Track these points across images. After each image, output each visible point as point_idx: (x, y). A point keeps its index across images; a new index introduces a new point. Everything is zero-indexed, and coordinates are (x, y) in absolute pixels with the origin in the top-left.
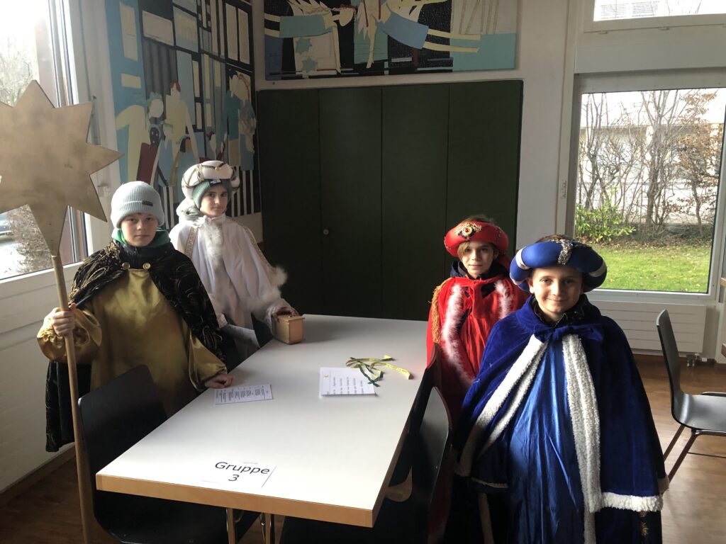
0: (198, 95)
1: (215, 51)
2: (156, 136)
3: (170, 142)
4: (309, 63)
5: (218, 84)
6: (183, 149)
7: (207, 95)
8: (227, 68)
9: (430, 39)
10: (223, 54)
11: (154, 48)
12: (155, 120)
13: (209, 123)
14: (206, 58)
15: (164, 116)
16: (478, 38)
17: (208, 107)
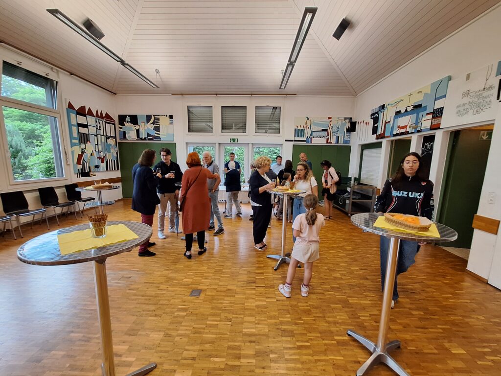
0: (96, 143)
1: (102, 134)
2: (83, 153)
3: (87, 154)
4: (130, 137)
5: (103, 141)
6: (91, 155)
7: (99, 143)
8: (106, 138)
9: (156, 133)
10: (105, 134)
11: (82, 134)
12: (83, 149)
13: (100, 149)
14: (99, 136)
15: (85, 148)
16: (165, 134)
17: (100, 147)
